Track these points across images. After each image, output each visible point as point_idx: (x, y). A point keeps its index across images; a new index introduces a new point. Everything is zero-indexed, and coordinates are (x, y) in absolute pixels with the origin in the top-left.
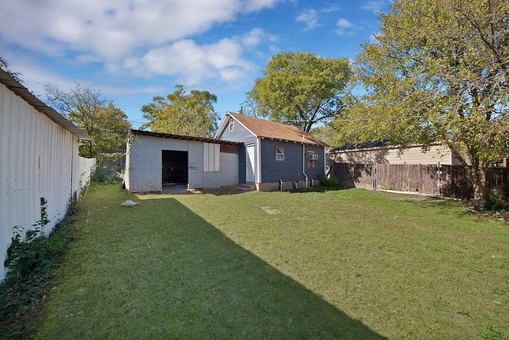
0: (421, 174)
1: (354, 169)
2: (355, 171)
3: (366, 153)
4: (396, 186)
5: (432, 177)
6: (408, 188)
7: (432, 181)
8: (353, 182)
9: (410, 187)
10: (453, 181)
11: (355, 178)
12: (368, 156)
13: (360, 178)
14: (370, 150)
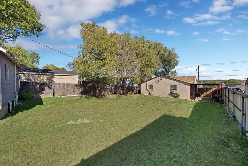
0: (74, 87)
1: (39, 86)
2: (40, 87)
3: (40, 76)
4: (65, 93)
5: (78, 88)
6: (70, 94)
7: (78, 90)
8: (39, 94)
9: (71, 93)
10: (83, 89)
11: (40, 91)
12: (42, 78)
13: (44, 92)
14: (44, 75)
